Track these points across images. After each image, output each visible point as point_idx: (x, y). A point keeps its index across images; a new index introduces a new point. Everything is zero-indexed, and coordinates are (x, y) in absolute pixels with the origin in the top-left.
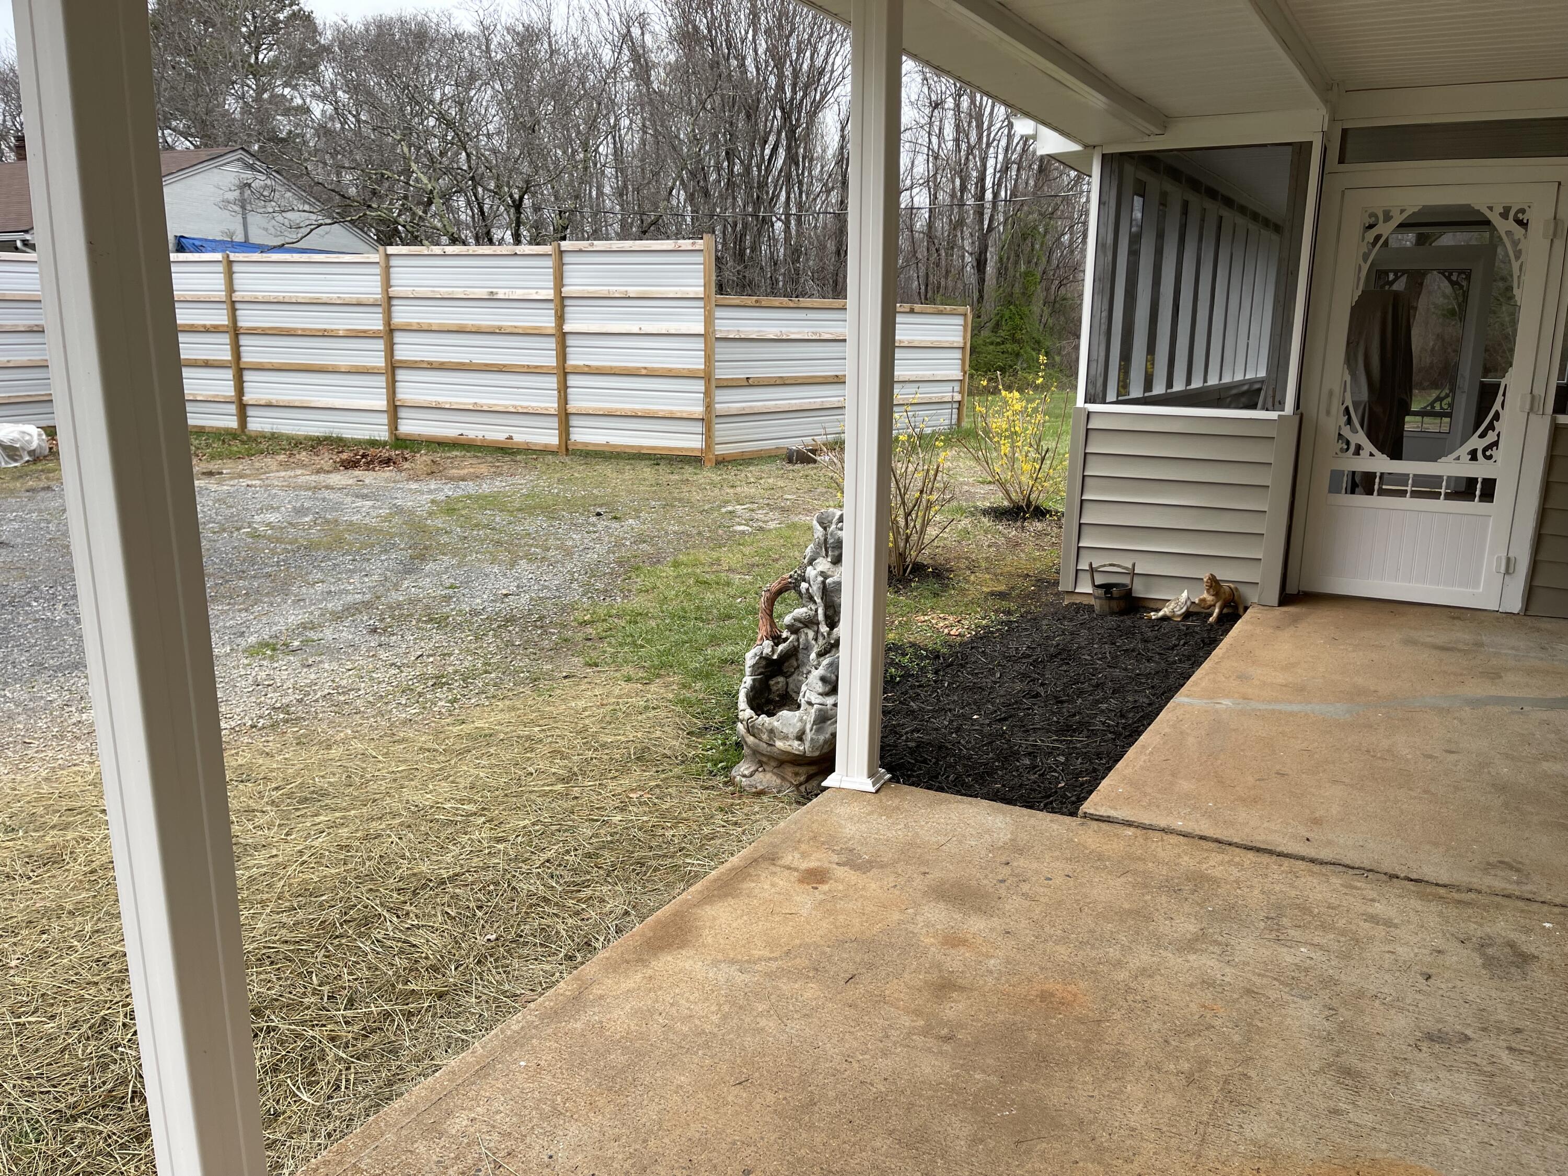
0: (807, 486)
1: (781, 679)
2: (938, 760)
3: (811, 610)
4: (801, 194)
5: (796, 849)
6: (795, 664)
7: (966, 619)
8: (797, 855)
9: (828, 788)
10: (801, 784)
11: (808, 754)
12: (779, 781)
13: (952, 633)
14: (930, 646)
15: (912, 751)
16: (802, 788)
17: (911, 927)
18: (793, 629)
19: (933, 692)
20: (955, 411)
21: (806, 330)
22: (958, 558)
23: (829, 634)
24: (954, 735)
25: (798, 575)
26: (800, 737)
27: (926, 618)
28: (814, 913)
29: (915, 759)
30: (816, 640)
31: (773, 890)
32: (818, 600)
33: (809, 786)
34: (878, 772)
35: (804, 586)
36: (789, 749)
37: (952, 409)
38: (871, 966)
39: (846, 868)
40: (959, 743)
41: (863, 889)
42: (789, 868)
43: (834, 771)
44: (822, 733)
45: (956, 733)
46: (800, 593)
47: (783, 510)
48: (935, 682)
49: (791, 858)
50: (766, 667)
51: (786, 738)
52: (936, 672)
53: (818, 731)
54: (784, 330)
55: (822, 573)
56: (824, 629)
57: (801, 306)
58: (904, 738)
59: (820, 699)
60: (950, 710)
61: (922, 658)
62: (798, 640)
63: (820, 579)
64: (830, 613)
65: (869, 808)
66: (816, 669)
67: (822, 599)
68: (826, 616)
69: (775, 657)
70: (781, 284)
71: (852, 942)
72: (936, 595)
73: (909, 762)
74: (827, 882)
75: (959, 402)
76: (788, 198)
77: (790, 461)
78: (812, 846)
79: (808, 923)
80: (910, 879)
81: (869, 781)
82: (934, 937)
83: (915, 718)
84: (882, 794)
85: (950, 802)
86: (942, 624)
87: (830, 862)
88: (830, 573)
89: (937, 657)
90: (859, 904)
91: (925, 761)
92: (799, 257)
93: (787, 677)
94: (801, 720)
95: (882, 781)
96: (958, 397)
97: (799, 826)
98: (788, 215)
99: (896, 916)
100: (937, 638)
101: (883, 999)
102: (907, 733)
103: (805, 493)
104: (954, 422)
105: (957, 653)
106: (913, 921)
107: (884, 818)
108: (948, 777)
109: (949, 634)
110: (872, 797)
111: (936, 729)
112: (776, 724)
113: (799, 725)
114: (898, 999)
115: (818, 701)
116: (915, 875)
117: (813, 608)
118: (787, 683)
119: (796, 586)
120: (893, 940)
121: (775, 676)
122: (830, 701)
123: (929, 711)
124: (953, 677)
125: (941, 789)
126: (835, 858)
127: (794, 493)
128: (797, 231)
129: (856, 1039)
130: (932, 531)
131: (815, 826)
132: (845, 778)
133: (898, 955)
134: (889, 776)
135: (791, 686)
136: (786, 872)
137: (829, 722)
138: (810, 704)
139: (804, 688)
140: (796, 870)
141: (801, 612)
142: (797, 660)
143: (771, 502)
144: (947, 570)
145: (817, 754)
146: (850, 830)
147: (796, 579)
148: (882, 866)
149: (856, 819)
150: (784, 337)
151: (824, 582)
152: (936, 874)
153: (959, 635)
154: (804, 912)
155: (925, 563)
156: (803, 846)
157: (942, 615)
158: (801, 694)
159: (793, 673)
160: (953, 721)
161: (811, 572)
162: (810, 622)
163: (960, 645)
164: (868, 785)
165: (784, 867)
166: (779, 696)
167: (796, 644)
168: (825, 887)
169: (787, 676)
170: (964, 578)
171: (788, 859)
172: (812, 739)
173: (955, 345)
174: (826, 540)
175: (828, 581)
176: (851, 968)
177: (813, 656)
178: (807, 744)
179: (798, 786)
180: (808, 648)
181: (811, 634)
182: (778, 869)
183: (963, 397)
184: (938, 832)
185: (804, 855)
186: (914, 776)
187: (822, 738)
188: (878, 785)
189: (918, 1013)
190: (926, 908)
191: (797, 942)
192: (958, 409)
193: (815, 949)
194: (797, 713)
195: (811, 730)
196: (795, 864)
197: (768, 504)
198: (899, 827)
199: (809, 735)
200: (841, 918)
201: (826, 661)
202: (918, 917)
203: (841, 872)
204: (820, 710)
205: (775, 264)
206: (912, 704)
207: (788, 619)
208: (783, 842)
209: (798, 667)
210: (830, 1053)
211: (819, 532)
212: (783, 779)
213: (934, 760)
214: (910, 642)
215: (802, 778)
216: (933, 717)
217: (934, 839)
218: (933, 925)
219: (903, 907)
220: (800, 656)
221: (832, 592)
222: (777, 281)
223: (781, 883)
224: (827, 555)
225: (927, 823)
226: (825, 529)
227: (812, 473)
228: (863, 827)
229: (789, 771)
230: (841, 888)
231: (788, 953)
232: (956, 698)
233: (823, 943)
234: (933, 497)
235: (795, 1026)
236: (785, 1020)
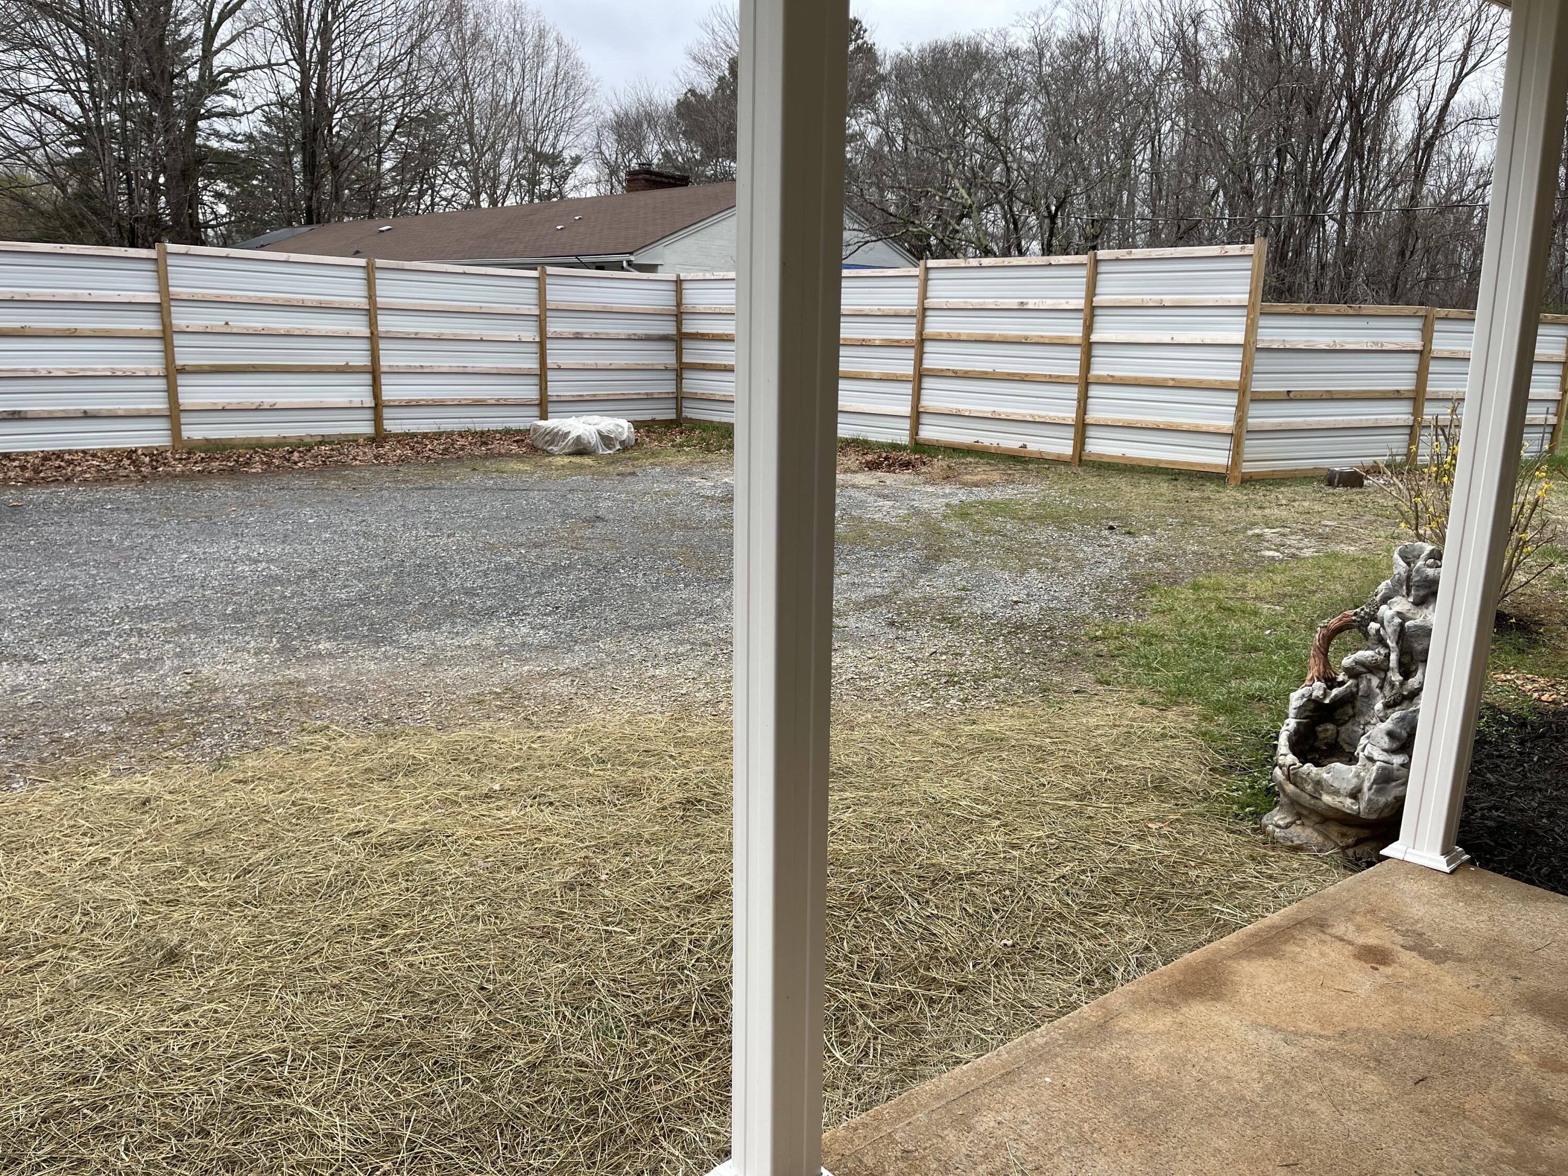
0: (1350, 513)
1: (1330, 727)
2: (1525, 847)
3: (1379, 653)
4: (1362, 190)
5: (1350, 920)
6: (1351, 712)
7: (1561, 684)
8: (1351, 928)
9: (1388, 858)
10: (1348, 847)
11: (1363, 815)
12: (1320, 839)
13: (1543, 698)
14: (1514, 710)
15: (1491, 832)
16: (1350, 852)
17: (1499, 1038)
18: (1352, 672)
19: (1517, 766)
20: (1548, 436)
21: (1365, 340)
22: (1550, 610)
23: (1402, 684)
24: (1544, 820)
25: (1366, 613)
26: (1355, 794)
27: (1508, 677)
28: (1374, 996)
29: (1495, 842)
30: (1381, 688)
31: (1322, 960)
32: (1392, 644)
33: (1359, 850)
34: (1454, 850)
35: (1373, 626)
36: (1339, 806)
37: (1544, 433)
38: (1446, 1073)
39: (1414, 954)
40: (1553, 830)
41: (1436, 981)
42: (1342, 940)
43: (1397, 839)
44: (1384, 795)
45: (1548, 818)
46: (1366, 634)
47: (1321, 537)
48: (1520, 754)
49: (1343, 928)
50: (1313, 711)
51: (1336, 792)
52: (1522, 743)
53: (1379, 791)
54: (1338, 340)
55: (1399, 614)
56: (1396, 677)
57: (1362, 313)
58: (1479, 814)
59: (1385, 757)
60: (1540, 790)
61: (1503, 724)
62: (1357, 686)
63: (1397, 620)
64: (1406, 660)
65: (1442, 890)
66: (1382, 721)
67: (1397, 643)
68: (1400, 663)
69: (1327, 701)
70: (1327, 289)
71: (1422, 1039)
72: (1520, 651)
73: (1487, 844)
74: (1390, 965)
75: (1554, 426)
76: (1346, 195)
77: (1330, 483)
78: (1369, 921)
79: (1367, 1006)
80: (1496, 981)
81: (1443, 860)
82: (1528, 1055)
83: (1493, 793)
84: (1458, 876)
85: (1548, 900)
86: (1530, 687)
87: (1393, 943)
88: (1409, 615)
89: (1523, 725)
90: (1432, 999)
91: (1509, 846)
92: (1352, 260)
93: (1338, 726)
94: (1358, 776)
95: (1459, 862)
96: (1552, 420)
97: (1353, 894)
98: (1344, 213)
99: (1479, 1021)
100: (1523, 702)
101: (1460, 1113)
102: (1481, 809)
103: (1348, 520)
104: (1546, 447)
105: (1551, 723)
106: (1501, 1030)
107: (1461, 904)
108: (1540, 869)
109: (1539, 699)
110: (1446, 877)
111: (1520, 810)
112: (1325, 776)
113: (1355, 781)
114: (1482, 1118)
115: (1381, 758)
116: (1503, 978)
117: (1383, 651)
118: (1338, 732)
119: (1361, 625)
120: (1474, 1048)
121: (1323, 723)
122: (1397, 760)
123: (1512, 787)
124: (1544, 751)
125: (1530, 882)
126: (1399, 939)
127: (1334, 519)
128: (1354, 231)
129: (1428, 1150)
130: (1520, 577)
131: (1373, 898)
132: (1410, 850)
133: (1482, 1066)
134: (1467, 857)
135: (1343, 736)
136: (1339, 944)
137: (1394, 784)
138: (1371, 759)
139: (1363, 741)
140: (1350, 943)
141: (1365, 654)
142: (1353, 708)
143: (1306, 527)
144: (1536, 623)
145: (1374, 817)
146: (1417, 910)
147: (1362, 618)
148: (1461, 960)
149: (1425, 900)
150: (1338, 347)
151: (1402, 625)
152: (1530, 982)
153: (1553, 702)
154: (1362, 992)
155: (1506, 612)
156: (1358, 917)
157: (1529, 676)
158: (1359, 748)
159: (1346, 722)
160: (1543, 803)
161: (1385, 611)
162: (1378, 668)
163: (1554, 714)
164: (1441, 863)
165: (1336, 937)
166: (1326, 744)
167: (1354, 690)
168: (1388, 970)
169: (1339, 724)
170: (1558, 635)
171: (1340, 929)
172: (1370, 800)
173: (1555, 359)
174: (1409, 577)
175: (1407, 624)
176: (1422, 1070)
177: (1379, 706)
178: (1363, 805)
179: (1344, 849)
180: (1369, 696)
181: (1375, 681)
182: (1328, 938)
183: (1559, 420)
184: (1533, 933)
185: (1359, 929)
186: (1494, 862)
187: (1382, 800)
188: (1453, 866)
189: (1507, 1138)
190: (1518, 1019)
191: (1355, 1025)
192: (1552, 434)
193: (1376, 1038)
194: (1353, 767)
195: (1370, 789)
196: (1350, 936)
197: (1302, 530)
198: (1481, 918)
199: (1366, 795)
200: (1409, 1009)
201: (1396, 714)
202: (1507, 1027)
203: (1407, 957)
204: (1384, 769)
205: (1323, 267)
206: (1489, 775)
207: (1347, 661)
208: (1334, 908)
209: (1354, 716)
210: (1396, 1159)
211: (1400, 567)
212: (1327, 837)
213: (1520, 847)
214: (1487, 704)
215: (1350, 841)
216: (1516, 795)
217: (1527, 940)
218: (1527, 1041)
219: (1488, 1012)
220: (1358, 704)
221: (1411, 636)
222: (1322, 285)
223: (1332, 954)
224: (1408, 595)
225: (1519, 919)
226: (1408, 564)
227: (1357, 498)
228: (1435, 911)
229: (1334, 830)
230: (1407, 974)
231: (1343, 1034)
232: (1549, 777)
233: (1386, 1032)
234: (1529, 535)
235: (1352, 1119)
236: (1340, 1108)
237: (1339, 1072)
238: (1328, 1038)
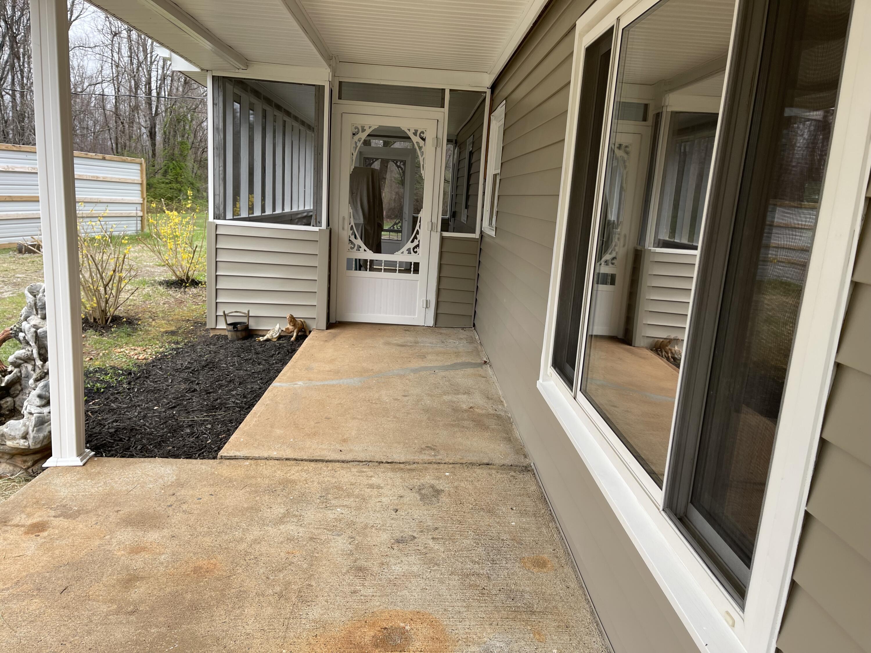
0: (33, 269)
1: (9, 399)
2: (130, 438)
3: (28, 351)
4: (22, 77)
5: (23, 512)
6: (20, 388)
7: (149, 349)
8: (23, 516)
9: (47, 468)
10: (29, 468)
11: (32, 447)
12: (11, 468)
13: (140, 358)
14: (125, 367)
15: (112, 435)
16: (30, 470)
17: (108, 547)
18: (16, 365)
19: (127, 396)
20: (139, 222)
21: (27, 166)
22: (144, 312)
23: (43, 366)
24: (142, 421)
25: (17, 328)
26: (25, 437)
27: (122, 350)
28: (36, 552)
29: (114, 440)
30: (34, 370)
31: (5, 543)
32: (32, 343)
33: (35, 468)
34: (85, 452)
35: (21, 335)
36: (17, 446)
37: (137, 220)
38: (79, 579)
39: (61, 518)
40: (145, 425)
41: (73, 529)
42: (17, 526)
43: (51, 456)
44: (42, 432)
45: (143, 419)
46: (19, 340)
47: (15, 285)
48: (129, 389)
49: (19, 519)
51: (14, 438)
52: (129, 383)
53: (38, 431)
54: (10, 165)
55: (35, 326)
56: (39, 363)
57: (22, 150)
58: (107, 427)
59: (39, 410)
60: (139, 406)
61: (119, 375)
62: (20, 372)
63: (33, 330)
64: (42, 352)
65: (78, 476)
66: (35, 390)
67: (36, 343)
68: (40, 354)
69: (4, 385)
70: (11, 136)
71: (65, 565)
72: (129, 335)
73: (110, 442)
74: (46, 530)
75: (142, 217)
76: (13, 80)
77: (20, 252)
78: (35, 508)
79: (32, 560)
80: (108, 516)
81: (78, 459)
82: (124, 550)
83: (115, 413)
84: (88, 465)
85: (136, 463)
86: (132, 353)
87: (49, 517)
88: (40, 325)
89: (130, 374)
90: (70, 540)
91: (121, 440)
92: (24, 119)
93: (13, 398)
94: (25, 425)
95: (88, 457)
96: (140, 214)
97: (25, 496)
98: (14, 91)
99: (97, 542)
100: (129, 362)
101: (88, 598)
102: (109, 423)
103: (32, 273)
104: (139, 228)
105: (143, 370)
106: (109, 543)
107: (89, 481)
108: (137, 447)
109: (138, 359)
110: (81, 468)
111: (129, 419)
112: (5, 430)
113: (23, 428)
114: (98, 596)
115: (36, 411)
116: (111, 514)
117: (30, 349)
118: (14, 402)
119: (16, 336)
120: (95, 558)
121: (4, 398)
122: (45, 410)
123: (124, 408)
124: (141, 385)
125: (132, 456)
126: (53, 513)
127: (23, 273)
128: (21, 102)
129: (68, 628)
130: (123, 296)
131: (37, 495)
132: (60, 459)
133: (99, 567)
134: (93, 453)
135: (18, 403)
136: (15, 529)
137: (46, 424)
138: (31, 414)
139: (25, 404)
140: (23, 526)
141: (21, 353)
142: (21, 385)
143: (6, 279)
144: (136, 319)
145: (38, 446)
146: (64, 493)
147: (15, 331)
148: (88, 512)
149: (68, 485)
150: (10, 170)
151: (36, 332)
152: (125, 510)
153: (145, 359)
154: (29, 553)
155: (121, 316)
156: (28, 509)
157: (133, 348)
158: (24, 408)
159: (18, 395)
160: (141, 412)
161: (25, 325)
162: (29, 359)
163: (145, 365)
164: (78, 461)
165: (14, 526)
166: (9, 410)
167: (19, 374)
168: (45, 534)
169: (14, 397)
170: (148, 324)
171: (16, 520)
172: (34, 437)
173: (136, 182)
174: (35, 304)
175: (39, 331)
176: (65, 583)
177: (31, 381)
178: (31, 441)
179: (26, 470)
180: (28, 377)
181: (30, 367)
182: (9, 528)
183: (144, 213)
184: (127, 484)
185: (29, 515)
186: (113, 450)
187: (41, 435)
188: (85, 461)
189: (112, 601)
190: (118, 533)
191: (24, 574)
192: (141, 221)
193: (38, 576)
194: (21, 421)
195: (33, 431)
196: (23, 522)
197: (3, 281)
198: (100, 485)
199: (31, 435)
200: (57, 552)
201: (41, 384)
202: (113, 540)
203: (56, 522)
204: (39, 417)
205: (6, 122)
206: (112, 405)
207: (11, 358)
208: (13, 508)
209: (22, 390)
210: (50, 642)
211: (30, 298)
212: (15, 466)
213: (127, 438)
214: (111, 366)
215: (29, 464)
216: (127, 411)
217: (124, 488)
218: (123, 543)
219: (102, 536)
220: (23, 382)
221: (42, 338)
222: (8, 133)
223: (11, 537)
224: (37, 314)
225: (120, 479)
226: (35, 296)
227: (37, 260)
228: (74, 489)
229: (18, 460)
230: (57, 532)
231: (16, 584)
232: (143, 398)
233: (44, 570)
234: (123, 274)
235: (22, 632)
236: (15, 628)
237: (15, 607)
238: (8, 589)
